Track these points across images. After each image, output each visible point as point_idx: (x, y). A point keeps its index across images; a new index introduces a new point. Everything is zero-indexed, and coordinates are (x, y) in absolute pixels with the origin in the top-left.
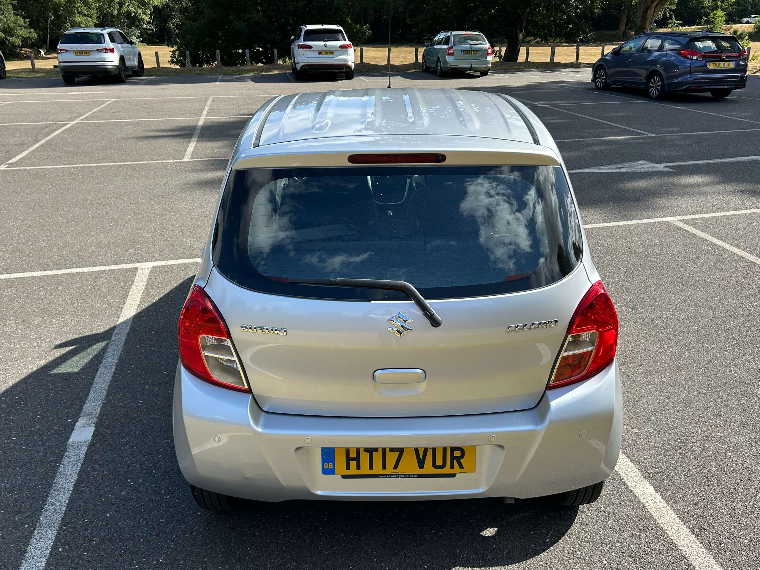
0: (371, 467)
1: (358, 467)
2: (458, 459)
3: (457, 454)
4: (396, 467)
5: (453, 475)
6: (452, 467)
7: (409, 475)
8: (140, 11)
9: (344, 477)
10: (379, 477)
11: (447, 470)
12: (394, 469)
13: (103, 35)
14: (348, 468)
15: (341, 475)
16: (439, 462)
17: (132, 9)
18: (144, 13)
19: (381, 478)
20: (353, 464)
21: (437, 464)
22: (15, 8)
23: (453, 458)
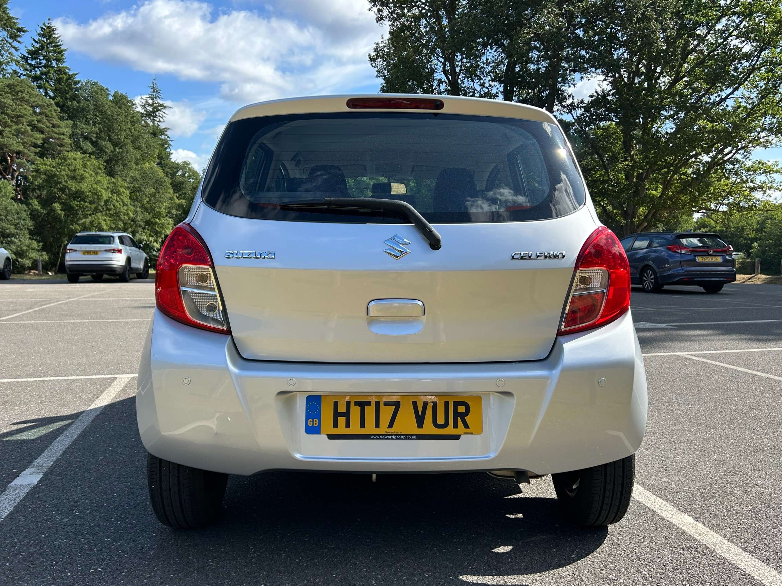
0: (363, 425)
1: (348, 425)
2: (463, 416)
3: (461, 409)
4: (391, 426)
5: (457, 437)
6: (455, 426)
7: (406, 435)
8: (151, 239)
9: (331, 437)
10: (372, 437)
11: (450, 430)
12: (388, 427)
13: (113, 237)
14: (336, 426)
15: (328, 435)
16: (441, 420)
17: (144, 238)
18: (156, 241)
19: (374, 439)
20: (342, 420)
21: (438, 422)
22: (31, 233)
23: (456, 415)
